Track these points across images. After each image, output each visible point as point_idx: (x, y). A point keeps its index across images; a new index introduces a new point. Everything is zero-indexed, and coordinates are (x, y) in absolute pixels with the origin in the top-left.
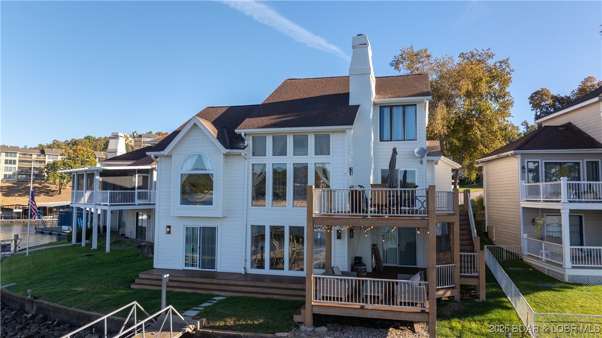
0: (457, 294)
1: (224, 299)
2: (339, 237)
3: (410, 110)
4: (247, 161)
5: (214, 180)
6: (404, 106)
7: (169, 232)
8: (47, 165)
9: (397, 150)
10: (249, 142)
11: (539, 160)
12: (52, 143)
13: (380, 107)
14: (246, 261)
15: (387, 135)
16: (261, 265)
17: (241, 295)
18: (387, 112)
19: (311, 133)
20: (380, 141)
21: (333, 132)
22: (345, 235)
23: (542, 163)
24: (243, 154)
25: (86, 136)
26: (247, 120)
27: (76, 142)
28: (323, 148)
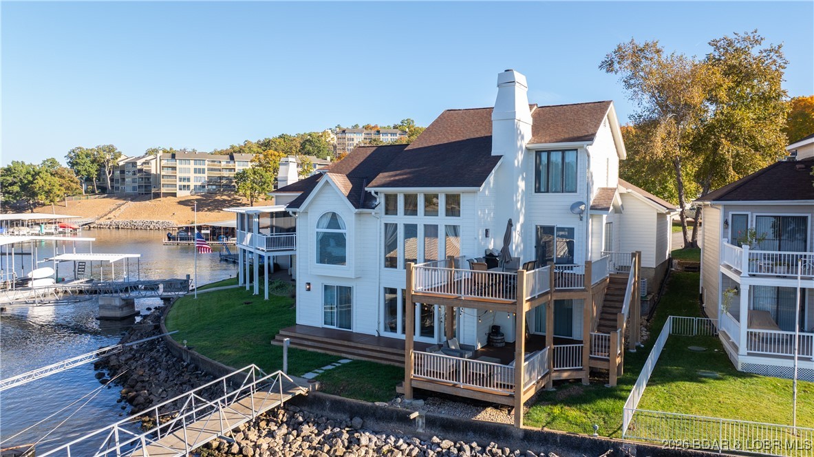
0: (584, 377)
1: (350, 362)
3: (570, 157)
4: (379, 220)
5: (347, 238)
6: (563, 151)
7: (309, 290)
8: (237, 174)
10: (381, 200)
11: (749, 213)
12: (243, 145)
13: (536, 152)
14: (379, 324)
15: (543, 185)
16: (394, 329)
17: (366, 359)
18: (543, 158)
19: (442, 192)
20: (536, 192)
21: (464, 193)
23: (752, 217)
24: (373, 214)
25: (281, 134)
26: (381, 175)
27: (269, 141)
28: (453, 207)
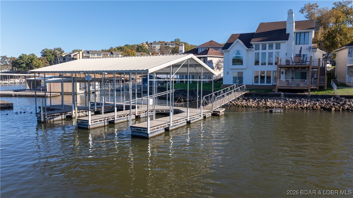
2: (282, 74)
3: (307, 34)
4: (253, 52)
6: (305, 33)
7: (228, 74)
9: (302, 47)
10: (254, 46)
13: (296, 33)
14: (252, 81)
15: (298, 42)
16: (257, 82)
18: (298, 35)
19: (274, 43)
20: (296, 44)
21: (282, 42)
22: (284, 73)
24: (252, 50)
28: (278, 47)
